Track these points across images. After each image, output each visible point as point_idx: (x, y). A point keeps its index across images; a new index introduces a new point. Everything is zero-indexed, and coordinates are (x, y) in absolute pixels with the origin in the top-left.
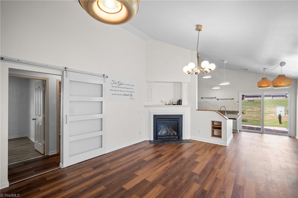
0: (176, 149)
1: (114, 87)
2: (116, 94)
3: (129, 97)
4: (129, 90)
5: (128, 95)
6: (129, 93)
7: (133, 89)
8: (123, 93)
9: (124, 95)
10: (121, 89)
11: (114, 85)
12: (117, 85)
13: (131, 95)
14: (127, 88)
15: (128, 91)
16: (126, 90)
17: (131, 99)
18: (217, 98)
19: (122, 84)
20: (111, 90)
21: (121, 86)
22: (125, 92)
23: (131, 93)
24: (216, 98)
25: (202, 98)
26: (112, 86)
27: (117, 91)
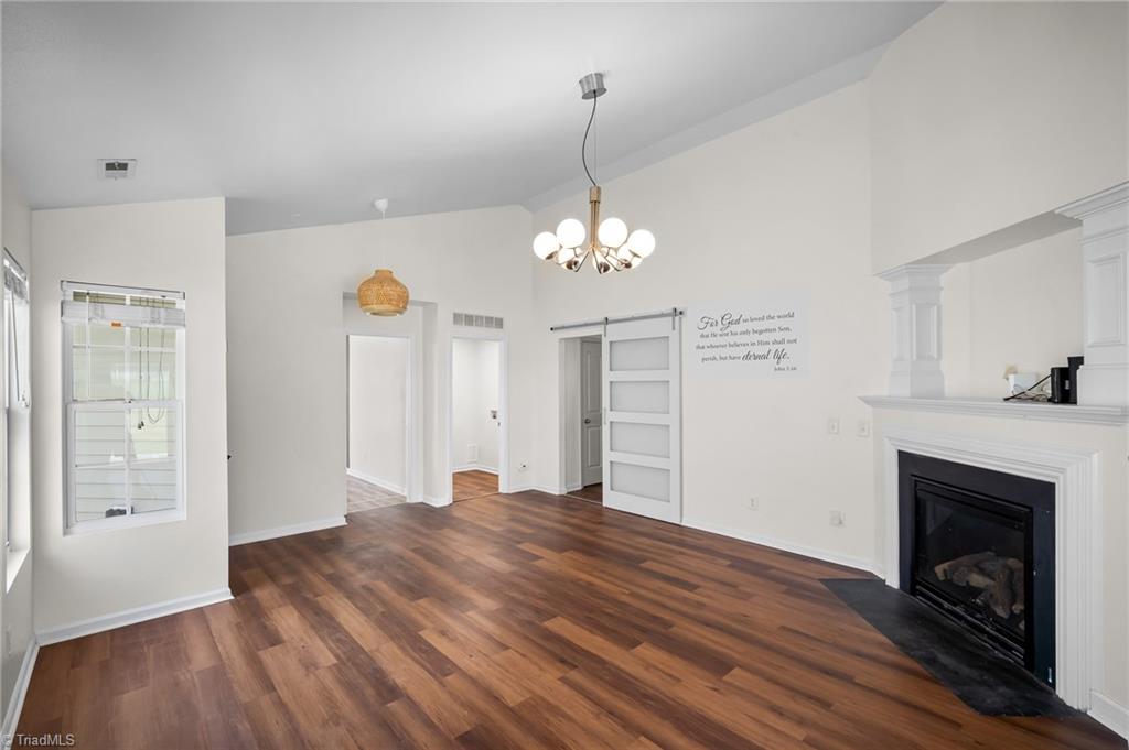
1: (707, 336)
2: (715, 358)
3: (772, 361)
4: (764, 337)
5: (765, 357)
6: (767, 348)
7: (787, 329)
8: (742, 351)
9: (747, 357)
10: (731, 339)
11: (708, 330)
12: (716, 330)
13: (779, 356)
14: (761, 332)
15: (760, 343)
16: (757, 338)
17: (779, 369)
19: (738, 322)
20: (698, 347)
21: (733, 328)
22: (748, 348)
23: (780, 347)
26: (702, 336)
27: (717, 347)
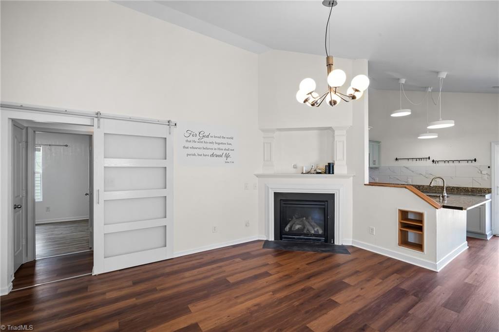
0: (307, 264)
1: (190, 141)
2: (194, 155)
3: (224, 158)
4: (221, 146)
5: (221, 156)
6: (222, 151)
7: (230, 144)
8: (210, 152)
9: (212, 155)
10: (205, 145)
11: (191, 138)
12: (196, 139)
13: (227, 156)
14: (219, 144)
15: (219, 149)
16: (216, 146)
17: (227, 162)
18: (431, 159)
19: (208, 137)
20: (184, 147)
21: (205, 139)
22: (213, 151)
23: (228, 152)
24: (429, 158)
25: (397, 159)
26: (187, 141)
27: (196, 148)
